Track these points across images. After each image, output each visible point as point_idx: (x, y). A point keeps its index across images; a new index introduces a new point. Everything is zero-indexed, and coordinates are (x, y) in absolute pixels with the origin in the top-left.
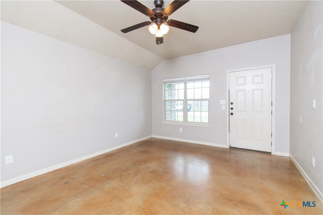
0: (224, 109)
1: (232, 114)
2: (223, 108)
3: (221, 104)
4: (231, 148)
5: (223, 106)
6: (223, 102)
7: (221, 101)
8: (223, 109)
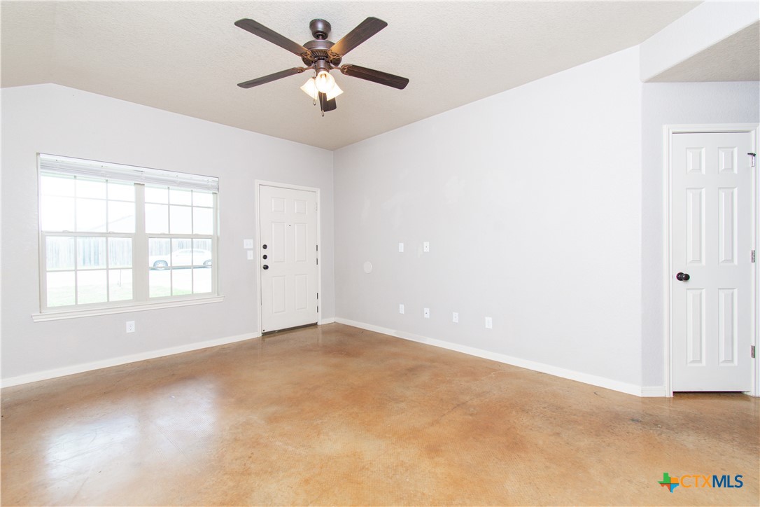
0: (252, 258)
1: (266, 267)
2: (250, 256)
3: (245, 247)
4: (265, 334)
5: (248, 252)
6: (248, 243)
7: (245, 241)
8: (249, 258)
